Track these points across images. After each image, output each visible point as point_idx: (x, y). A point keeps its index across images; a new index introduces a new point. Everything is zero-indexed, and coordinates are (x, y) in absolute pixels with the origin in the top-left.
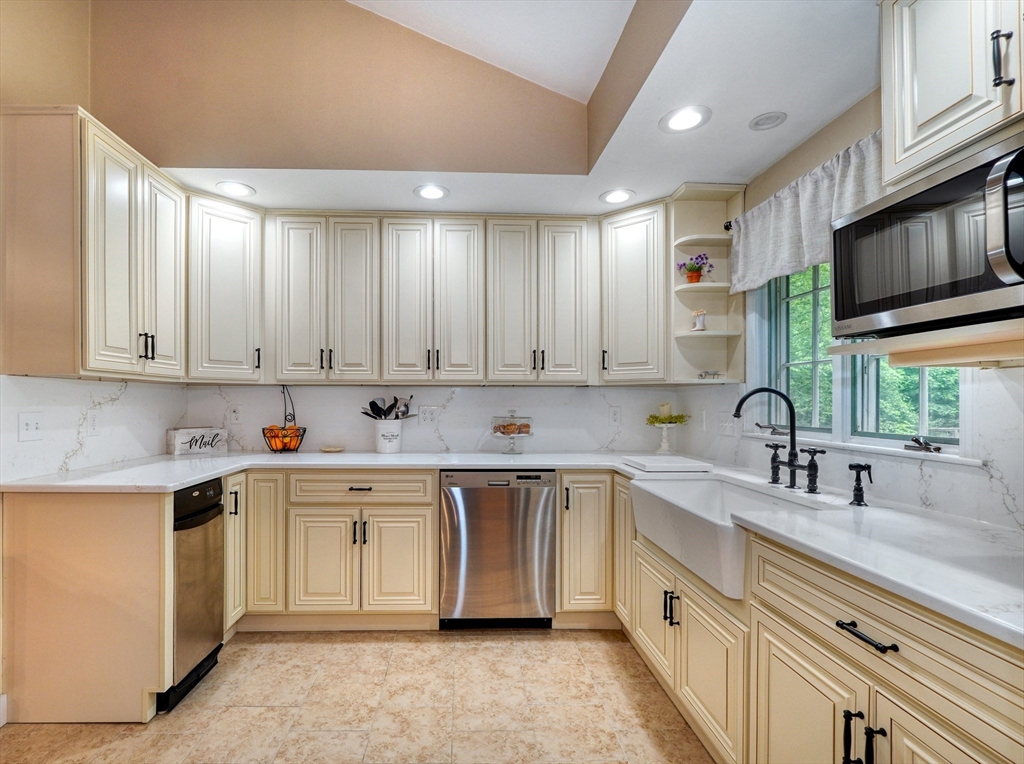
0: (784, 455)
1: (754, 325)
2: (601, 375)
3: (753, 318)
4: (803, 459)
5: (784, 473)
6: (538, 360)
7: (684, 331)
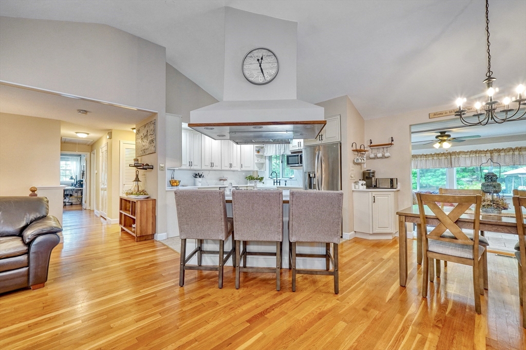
0: (275, 181)
1: (267, 161)
2: (241, 169)
3: (267, 160)
4: (278, 181)
5: (275, 183)
6: (231, 165)
7: (256, 162)
